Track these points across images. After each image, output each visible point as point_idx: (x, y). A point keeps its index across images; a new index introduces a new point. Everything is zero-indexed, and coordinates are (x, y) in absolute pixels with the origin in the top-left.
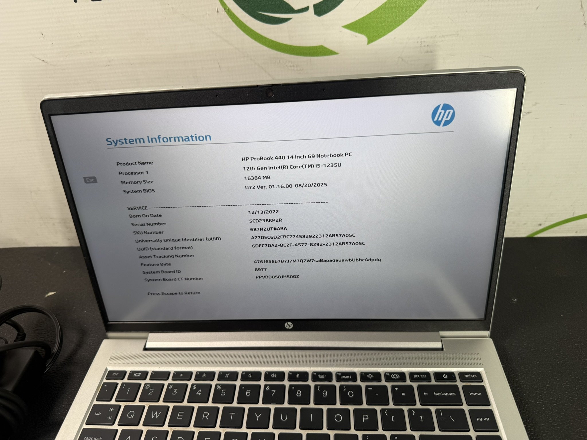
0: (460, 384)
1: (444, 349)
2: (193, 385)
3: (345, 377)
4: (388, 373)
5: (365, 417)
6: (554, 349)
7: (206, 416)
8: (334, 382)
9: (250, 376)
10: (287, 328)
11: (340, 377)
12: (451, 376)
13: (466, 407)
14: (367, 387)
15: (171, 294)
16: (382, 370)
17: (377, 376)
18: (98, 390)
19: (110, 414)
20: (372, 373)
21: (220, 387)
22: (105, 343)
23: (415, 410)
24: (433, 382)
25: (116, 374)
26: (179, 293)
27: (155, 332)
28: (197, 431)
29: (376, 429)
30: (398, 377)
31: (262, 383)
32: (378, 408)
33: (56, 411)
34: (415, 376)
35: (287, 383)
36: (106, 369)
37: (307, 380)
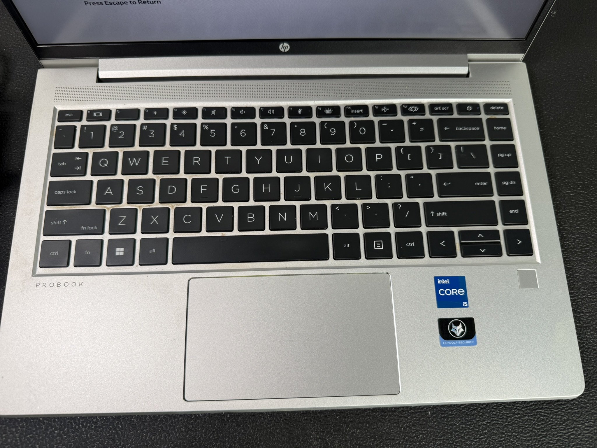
0: (484, 117)
1: (471, 76)
2: (172, 125)
3: (355, 111)
4: (406, 105)
5: (379, 156)
6: (586, 75)
7: (197, 162)
8: (343, 118)
9: (242, 112)
10: (282, 50)
11: (350, 111)
12: (476, 107)
13: (488, 143)
14: (381, 122)
15: (118, 3)
16: (397, 101)
17: (392, 109)
18: (53, 136)
19: (78, 163)
20: (388, 106)
21: (208, 126)
22: (41, 74)
23: (434, 147)
24: (456, 115)
25: (69, 115)
26: (130, 2)
27: (106, 58)
28: (190, 178)
29: (390, 169)
30: (416, 109)
31: (258, 120)
32: (393, 146)
33: (6, 161)
34: (436, 109)
35: (287, 120)
36: (55, 109)
37: (310, 116)
